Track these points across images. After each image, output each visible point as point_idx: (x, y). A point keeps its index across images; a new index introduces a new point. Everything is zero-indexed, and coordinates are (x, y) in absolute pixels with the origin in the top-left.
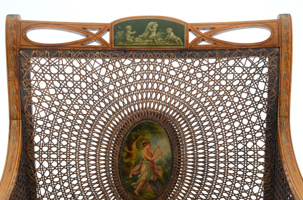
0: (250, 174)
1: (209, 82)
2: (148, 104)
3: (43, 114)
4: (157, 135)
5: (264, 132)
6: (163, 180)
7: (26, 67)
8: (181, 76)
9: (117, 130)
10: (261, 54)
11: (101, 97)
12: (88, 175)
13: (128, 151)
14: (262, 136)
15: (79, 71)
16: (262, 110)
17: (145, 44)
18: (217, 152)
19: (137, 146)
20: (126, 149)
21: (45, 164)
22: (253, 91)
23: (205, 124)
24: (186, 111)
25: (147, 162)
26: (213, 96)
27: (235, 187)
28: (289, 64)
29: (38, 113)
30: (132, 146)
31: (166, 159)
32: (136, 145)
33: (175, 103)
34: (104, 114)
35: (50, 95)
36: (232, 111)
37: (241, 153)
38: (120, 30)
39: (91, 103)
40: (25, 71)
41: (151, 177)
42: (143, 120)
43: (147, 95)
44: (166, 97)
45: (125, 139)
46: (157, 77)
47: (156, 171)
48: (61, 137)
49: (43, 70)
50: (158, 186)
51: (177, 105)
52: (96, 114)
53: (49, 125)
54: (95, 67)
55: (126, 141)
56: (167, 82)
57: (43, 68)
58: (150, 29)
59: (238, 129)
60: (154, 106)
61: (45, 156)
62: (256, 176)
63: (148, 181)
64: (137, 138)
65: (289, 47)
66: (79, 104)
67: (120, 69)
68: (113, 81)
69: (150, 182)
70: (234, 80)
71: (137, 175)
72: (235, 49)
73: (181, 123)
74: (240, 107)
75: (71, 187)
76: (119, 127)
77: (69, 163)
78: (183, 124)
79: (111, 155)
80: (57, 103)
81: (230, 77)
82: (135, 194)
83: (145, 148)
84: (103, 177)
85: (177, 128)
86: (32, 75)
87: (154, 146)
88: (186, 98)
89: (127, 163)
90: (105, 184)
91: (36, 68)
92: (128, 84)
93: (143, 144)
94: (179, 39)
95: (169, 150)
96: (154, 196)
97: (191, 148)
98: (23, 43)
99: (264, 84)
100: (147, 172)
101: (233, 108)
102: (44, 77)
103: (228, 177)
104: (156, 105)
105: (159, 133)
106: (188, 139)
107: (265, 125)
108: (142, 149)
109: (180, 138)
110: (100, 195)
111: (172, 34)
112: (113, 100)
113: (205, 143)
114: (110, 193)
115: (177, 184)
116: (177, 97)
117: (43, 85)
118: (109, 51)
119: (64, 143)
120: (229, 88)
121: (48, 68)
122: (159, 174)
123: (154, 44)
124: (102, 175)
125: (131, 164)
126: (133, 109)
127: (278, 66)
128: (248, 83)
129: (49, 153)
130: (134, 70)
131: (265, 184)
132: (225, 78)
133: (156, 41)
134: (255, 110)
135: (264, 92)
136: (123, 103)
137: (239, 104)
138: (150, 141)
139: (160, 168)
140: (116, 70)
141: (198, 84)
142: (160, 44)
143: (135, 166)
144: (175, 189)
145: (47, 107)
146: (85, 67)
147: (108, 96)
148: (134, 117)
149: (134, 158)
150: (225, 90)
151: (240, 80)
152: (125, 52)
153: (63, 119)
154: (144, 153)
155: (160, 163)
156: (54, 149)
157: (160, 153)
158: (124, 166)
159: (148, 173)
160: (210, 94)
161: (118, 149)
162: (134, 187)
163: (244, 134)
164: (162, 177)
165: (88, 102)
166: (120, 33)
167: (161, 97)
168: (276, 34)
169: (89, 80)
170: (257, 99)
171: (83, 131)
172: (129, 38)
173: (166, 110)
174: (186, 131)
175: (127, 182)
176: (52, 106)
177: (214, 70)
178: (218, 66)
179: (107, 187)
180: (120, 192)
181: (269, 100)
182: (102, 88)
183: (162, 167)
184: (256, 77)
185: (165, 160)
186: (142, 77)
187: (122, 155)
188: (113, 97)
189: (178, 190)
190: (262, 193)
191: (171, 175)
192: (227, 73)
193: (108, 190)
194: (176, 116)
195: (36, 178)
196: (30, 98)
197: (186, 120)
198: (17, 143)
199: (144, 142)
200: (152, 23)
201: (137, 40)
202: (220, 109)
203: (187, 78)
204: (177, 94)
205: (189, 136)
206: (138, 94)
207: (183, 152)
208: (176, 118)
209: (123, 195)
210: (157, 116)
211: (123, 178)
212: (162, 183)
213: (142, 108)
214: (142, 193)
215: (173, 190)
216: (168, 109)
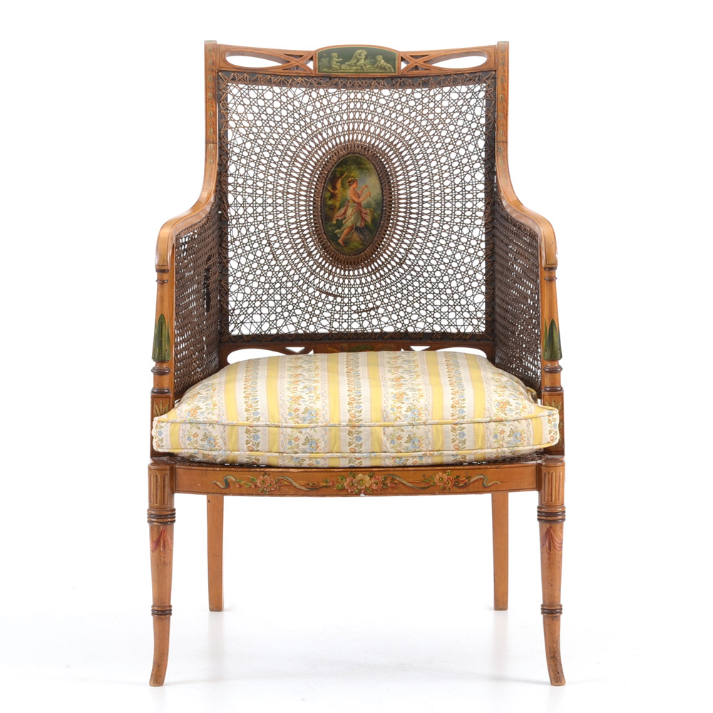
0: (468, 213)
1: (423, 110)
2: (355, 135)
3: (239, 141)
4: (365, 171)
5: (482, 162)
6: (371, 227)
7: (224, 89)
8: (392, 104)
9: (320, 165)
10: (477, 78)
11: (303, 127)
12: (286, 218)
13: (331, 191)
14: (481, 167)
15: (280, 98)
16: (479, 137)
17: (352, 71)
18: (432, 189)
19: (343, 185)
20: (330, 188)
21: (240, 199)
22: (469, 117)
23: (418, 157)
24: (398, 143)
25: (353, 204)
26: (427, 126)
27: (453, 231)
28: (506, 87)
29: (235, 139)
30: (337, 184)
31: (375, 201)
32: (341, 183)
33: (385, 135)
34: (306, 146)
35: (248, 121)
36: (448, 140)
37: (458, 189)
38: (325, 57)
39: (292, 132)
40: (223, 93)
41: (357, 222)
42: (349, 153)
43: (354, 126)
44: (375, 128)
45: (329, 176)
46: (365, 106)
47: (363, 215)
48: (258, 169)
49: (242, 94)
50: (366, 234)
51: (387, 137)
52: (297, 145)
53: (245, 154)
54: (297, 94)
55: (330, 179)
56: (376, 112)
57: (242, 91)
58: (358, 57)
59: (454, 161)
60: (362, 138)
61: (239, 189)
62: (476, 216)
63: (354, 228)
64: (342, 175)
65: (506, 70)
66: (278, 133)
67: (324, 97)
68: (316, 110)
69: (357, 229)
70: (449, 107)
71: (342, 220)
72: (451, 75)
73: (392, 157)
74: (456, 136)
75: (266, 231)
76: (322, 162)
77: (265, 201)
78: (394, 158)
79: (312, 195)
80: (255, 130)
81: (445, 103)
82: (339, 244)
83: (352, 188)
84: (303, 221)
85: (387, 163)
86: (230, 97)
87: (361, 185)
88: (397, 129)
89: (331, 205)
91: (235, 91)
92: (333, 114)
93: (349, 182)
94: (389, 66)
95: (379, 191)
96: (361, 247)
97: (404, 186)
98: (222, 65)
99: (481, 108)
101: (449, 137)
102: (242, 101)
103: (445, 219)
104: (364, 137)
105: (367, 169)
106: (400, 175)
107: (483, 154)
108: (348, 189)
109: (391, 175)
110: (299, 243)
111: (383, 61)
112: (316, 131)
113: (419, 179)
114: (310, 242)
115: (388, 232)
116: (388, 128)
117: (241, 109)
118: (313, 77)
119: (261, 176)
120: (444, 116)
121: (247, 92)
122: (366, 219)
123: (362, 71)
124: (301, 219)
125: (335, 207)
126: (338, 142)
127: (495, 89)
128: (464, 109)
129: (244, 187)
130: (340, 98)
131: (486, 224)
132: (440, 106)
133: (364, 68)
134: (472, 138)
135: (481, 117)
136: (328, 134)
137: (455, 132)
139: (369, 211)
140: (320, 98)
141: (411, 113)
142: (369, 71)
143: (339, 209)
144: (386, 238)
145: (245, 133)
146: (286, 93)
147: (310, 126)
148: (340, 150)
149: (339, 199)
150: (440, 118)
151: (456, 106)
152: (330, 78)
153: (261, 148)
154: (349, 193)
155: (368, 206)
156: (250, 182)
157: (368, 194)
158: (327, 209)
159: (354, 218)
160: (424, 123)
161: (320, 188)
162: (339, 236)
163: (461, 166)
165: (288, 132)
166: (325, 61)
167: (369, 128)
168: (493, 58)
169: (290, 108)
170: (474, 125)
171: (282, 164)
172: (335, 65)
173: (375, 142)
174: (398, 167)
175: (330, 229)
176: (250, 133)
177: (428, 97)
178: (432, 93)
180: (322, 241)
181: (487, 125)
182: (304, 117)
184: (473, 102)
185: (373, 203)
186: (349, 106)
187: (324, 195)
188: (316, 127)
189: (389, 240)
190: (484, 235)
191: (381, 221)
192: (442, 100)
193: (308, 238)
194: (386, 149)
195: (229, 215)
196: (227, 122)
197: (398, 153)
198: (214, 166)
199: (350, 179)
200: (360, 51)
201: (343, 66)
202: (435, 139)
203: (399, 107)
204: (388, 125)
205: (401, 172)
206: (344, 124)
207: (394, 191)
208: (387, 151)
209: (326, 246)
210: (365, 149)
211: (326, 224)
212: (370, 230)
213: (349, 140)
214: (348, 243)
215: (383, 239)
216: (378, 142)
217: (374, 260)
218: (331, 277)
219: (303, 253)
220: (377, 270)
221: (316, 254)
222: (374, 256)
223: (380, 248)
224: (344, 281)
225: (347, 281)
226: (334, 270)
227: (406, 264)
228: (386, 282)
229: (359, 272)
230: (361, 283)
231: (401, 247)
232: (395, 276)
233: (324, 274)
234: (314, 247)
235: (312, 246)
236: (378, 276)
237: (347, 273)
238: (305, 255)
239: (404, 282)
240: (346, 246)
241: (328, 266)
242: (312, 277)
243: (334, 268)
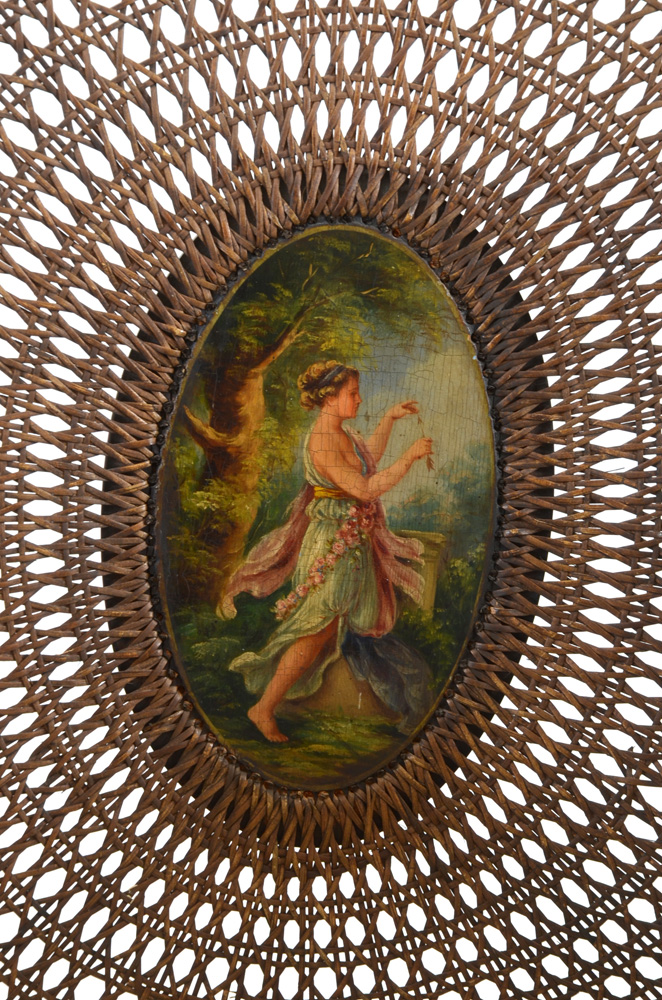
2: (347, 110)
4: (403, 322)
6: (433, 634)
9: (145, 288)
11: (38, 54)
13: (210, 433)
19: (275, 403)
20: (201, 420)
24: (593, 158)
25: (334, 510)
30: (242, 397)
31: (459, 488)
32: (268, 392)
33: (520, 106)
34: (60, 174)
41: (356, 609)
42: (312, 219)
43: (337, 54)
44: (461, 64)
45: (198, 348)
47: (391, 571)
50: (405, 671)
51: (530, 119)
55: (201, 365)
60: (385, 125)
63: (340, 640)
64: (270, 344)
69: (356, 646)
71: (270, 600)
73: (559, 240)
76: (157, 267)
78: (570, 246)
79: (100, 461)
82: (252, 731)
83: (325, 417)
84: (47, 610)
85: (530, 276)
87: (379, 400)
88: (590, 70)
89: (208, 515)
90: (58, 661)
93: (312, 385)
96: (375, 744)
97: (623, 409)
100: (332, 581)
104: (400, 119)
105: (417, 312)
106: (602, 346)
108: (306, 422)
109: (550, 343)
110: (23, 737)
112: (119, 82)
114: (88, 727)
115: (525, 662)
116: (535, 64)
122: (408, 590)
124: (36, 598)
125: (234, 526)
126: (248, 148)
136: (185, 101)
138: (360, 366)
139: (420, 548)
143: (254, 536)
144: (516, 695)
147: (81, 51)
148: (257, 200)
149: (252, 481)
154: (314, 447)
155: (419, 517)
157: (419, 448)
158: (186, 536)
159: (340, 584)
161: (147, 421)
162: (251, 686)
164: (428, 615)
167: (429, 66)
173: (462, 150)
174: (590, 295)
175: (201, 648)
179: (68, 684)
180: (157, 720)
183: (429, 544)
185: (450, 499)
187: (171, 458)
188: (116, 57)
189: (532, 703)
191: (487, 599)
193: (76, 705)
194: (525, 191)
199: (316, 369)
204: (537, 44)
205: (609, 327)
206: (281, 40)
207: (564, 436)
208: (528, 204)
209: (176, 743)
210: (403, 192)
211: (178, 622)
212: (427, 652)
213: (309, 135)
214: (301, 723)
215: (498, 698)
216: (478, 147)
217: (449, 817)
218: (204, 915)
219: (46, 790)
220: (466, 867)
221: (123, 792)
222: (446, 790)
223: (482, 751)
224: (277, 932)
225: (292, 934)
226: (220, 876)
227: (629, 840)
228: (509, 932)
229: (360, 881)
230: (373, 939)
231: (600, 745)
232: (562, 901)
233: (166, 900)
234: (111, 754)
235: (98, 750)
236: (470, 897)
237: (294, 888)
238: (56, 801)
239: (614, 932)
240: (296, 742)
241: (192, 856)
242: (100, 918)
243: (225, 866)
